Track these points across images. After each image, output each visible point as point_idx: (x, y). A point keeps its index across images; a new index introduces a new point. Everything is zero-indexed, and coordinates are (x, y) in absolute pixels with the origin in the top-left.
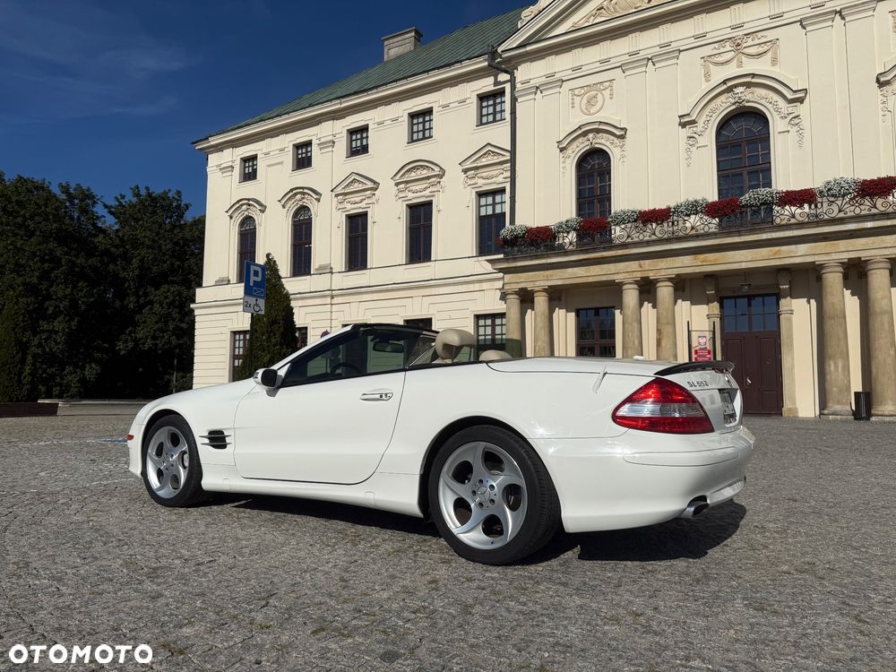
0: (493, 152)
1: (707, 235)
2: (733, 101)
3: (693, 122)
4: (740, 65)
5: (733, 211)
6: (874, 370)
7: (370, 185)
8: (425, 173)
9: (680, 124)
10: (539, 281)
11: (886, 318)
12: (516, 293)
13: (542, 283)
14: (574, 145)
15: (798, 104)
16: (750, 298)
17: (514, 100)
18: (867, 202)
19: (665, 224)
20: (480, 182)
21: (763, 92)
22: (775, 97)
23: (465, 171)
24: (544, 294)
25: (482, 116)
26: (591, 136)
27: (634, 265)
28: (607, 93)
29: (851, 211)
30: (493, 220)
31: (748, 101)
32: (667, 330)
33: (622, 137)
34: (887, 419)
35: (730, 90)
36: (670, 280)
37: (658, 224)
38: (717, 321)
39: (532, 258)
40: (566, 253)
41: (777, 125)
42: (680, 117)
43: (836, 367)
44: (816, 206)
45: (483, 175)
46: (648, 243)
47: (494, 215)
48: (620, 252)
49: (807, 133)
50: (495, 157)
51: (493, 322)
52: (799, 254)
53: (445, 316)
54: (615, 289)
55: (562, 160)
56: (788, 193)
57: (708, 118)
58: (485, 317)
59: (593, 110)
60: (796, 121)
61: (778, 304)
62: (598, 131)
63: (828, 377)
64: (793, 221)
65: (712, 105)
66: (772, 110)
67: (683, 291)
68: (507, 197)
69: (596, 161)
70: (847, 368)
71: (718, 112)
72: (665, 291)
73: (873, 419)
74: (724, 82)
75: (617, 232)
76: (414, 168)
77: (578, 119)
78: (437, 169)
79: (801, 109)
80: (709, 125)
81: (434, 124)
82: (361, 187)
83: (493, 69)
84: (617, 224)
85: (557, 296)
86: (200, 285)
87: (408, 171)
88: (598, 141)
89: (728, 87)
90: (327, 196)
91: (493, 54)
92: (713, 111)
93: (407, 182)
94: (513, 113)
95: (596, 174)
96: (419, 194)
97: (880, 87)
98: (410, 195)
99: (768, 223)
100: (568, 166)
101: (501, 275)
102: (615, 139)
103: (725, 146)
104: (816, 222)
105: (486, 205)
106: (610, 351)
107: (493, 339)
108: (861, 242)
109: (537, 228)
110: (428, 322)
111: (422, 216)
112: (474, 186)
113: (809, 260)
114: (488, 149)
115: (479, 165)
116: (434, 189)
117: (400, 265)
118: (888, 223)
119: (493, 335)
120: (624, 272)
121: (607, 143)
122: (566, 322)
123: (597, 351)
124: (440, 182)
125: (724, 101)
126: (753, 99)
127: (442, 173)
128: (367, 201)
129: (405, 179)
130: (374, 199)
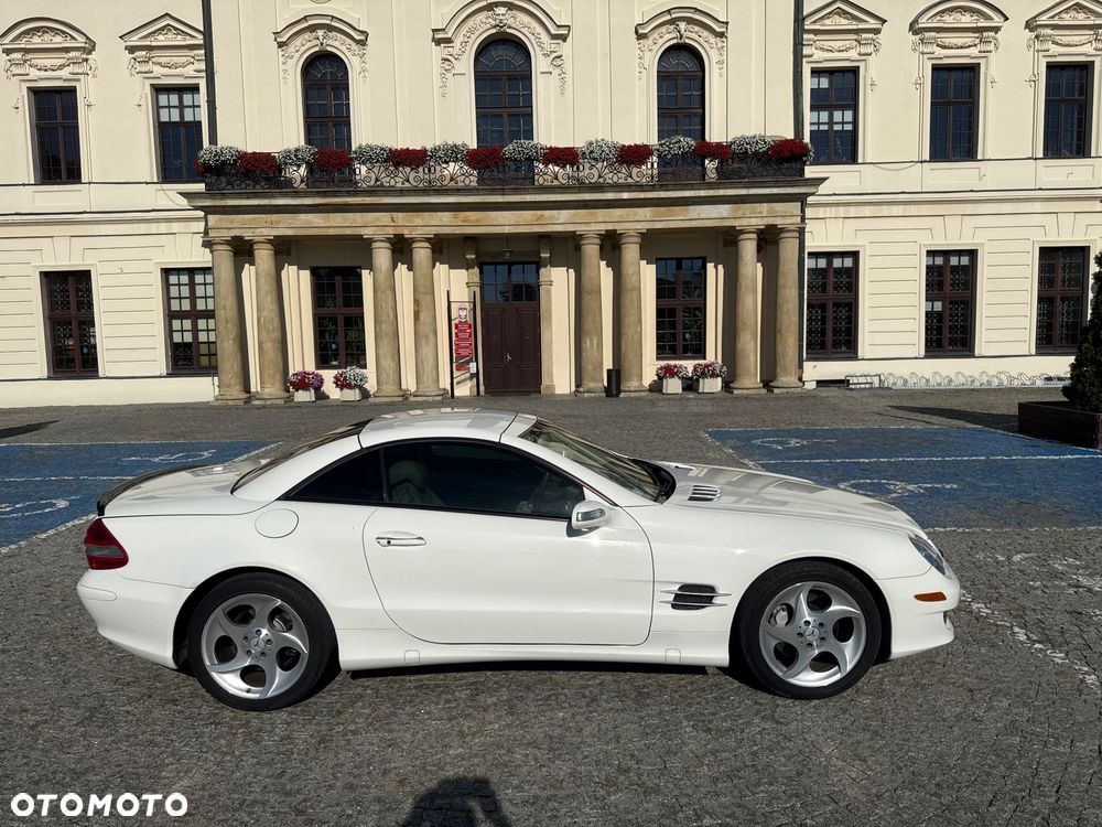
0: (176, 29)
1: (466, 191)
2: (493, 23)
3: (449, 41)
5: (496, 163)
6: (624, 347)
8: (58, 41)
9: (434, 40)
10: (260, 229)
11: (635, 294)
12: (228, 243)
13: (265, 232)
14: (298, 41)
15: (561, 42)
16: (510, 264)
18: (624, 169)
19: (421, 169)
20: (158, 70)
21: (526, 19)
22: (539, 29)
23: (131, 50)
24: (269, 246)
26: (320, 33)
27: (385, 218)
29: (609, 178)
30: (182, 131)
31: (510, 27)
32: (425, 300)
33: (362, 43)
34: (633, 395)
35: (489, 8)
36: (428, 240)
37: (412, 169)
38: (478, 290)
39: (249, 196)
40: (297, 194)
41: (539, 63)
42: (434, 30)
43: (592, 344)
44: (578, 168)
45: (161, 60)
46: (402, 192)
47: (182, 123)
48: (368, 200)
49: (569, 79)
50: (179, 37)
51: (192, 280)
52: (561, 221)
53: (114, 267)
54: (362, 246)
55: (281, 59)
56: (552, 149)
57: (466, 40)
58: (179, 271)
60: (558, 62)
61: (538, 274)
62: (330, 28)
63: (584, 354)
64: (556, 183)
65: (470, 23)
66: (534, 43)
67: (441, 253)
68: (202, 97)
69: (327, 69)
70: (600, 346)
71: (477, 33)
72: (422, 253)
73: (621, 395)
75: (362, 170)
76: (37, 29)
77: (302, 6)
78: (81, 39)
79: (565, 49)
80: (468, 48)
84: (363, 163)
85: (285, 250)
87: (27, 32)
88: (329, 42)
89: (489, 4)
92: (471, 31)
93: (26, 51)
95: (329, 87)
96: (50, 74)
97: (638, 39)
98: (34, 73)
99: (527, 181)
100: (291, 71)
101: (201, 214)
102: (353, 44)
103: (486, 80)
104: (582, 186)
105: (169, 107)
106: (357, 322)
107: (193, 304)
108: (617, 213)
109: (254, 153)
110: (83, 277)
111: (59, 111)
112: (147, 75)
113: (570, 228)
114: (167, 22)
115: (153, 44)
116: (77, 69)
117: (24, 185)
118: (642, 195)
119: (193, 298)
120: (373, 226)
121: (343, 48)
122: (298, 283)
123: (341, 322)
124: (87, 60)
125: (484, 20)
126: (514, 25)
127: (90, 47)
129: (22, 44)
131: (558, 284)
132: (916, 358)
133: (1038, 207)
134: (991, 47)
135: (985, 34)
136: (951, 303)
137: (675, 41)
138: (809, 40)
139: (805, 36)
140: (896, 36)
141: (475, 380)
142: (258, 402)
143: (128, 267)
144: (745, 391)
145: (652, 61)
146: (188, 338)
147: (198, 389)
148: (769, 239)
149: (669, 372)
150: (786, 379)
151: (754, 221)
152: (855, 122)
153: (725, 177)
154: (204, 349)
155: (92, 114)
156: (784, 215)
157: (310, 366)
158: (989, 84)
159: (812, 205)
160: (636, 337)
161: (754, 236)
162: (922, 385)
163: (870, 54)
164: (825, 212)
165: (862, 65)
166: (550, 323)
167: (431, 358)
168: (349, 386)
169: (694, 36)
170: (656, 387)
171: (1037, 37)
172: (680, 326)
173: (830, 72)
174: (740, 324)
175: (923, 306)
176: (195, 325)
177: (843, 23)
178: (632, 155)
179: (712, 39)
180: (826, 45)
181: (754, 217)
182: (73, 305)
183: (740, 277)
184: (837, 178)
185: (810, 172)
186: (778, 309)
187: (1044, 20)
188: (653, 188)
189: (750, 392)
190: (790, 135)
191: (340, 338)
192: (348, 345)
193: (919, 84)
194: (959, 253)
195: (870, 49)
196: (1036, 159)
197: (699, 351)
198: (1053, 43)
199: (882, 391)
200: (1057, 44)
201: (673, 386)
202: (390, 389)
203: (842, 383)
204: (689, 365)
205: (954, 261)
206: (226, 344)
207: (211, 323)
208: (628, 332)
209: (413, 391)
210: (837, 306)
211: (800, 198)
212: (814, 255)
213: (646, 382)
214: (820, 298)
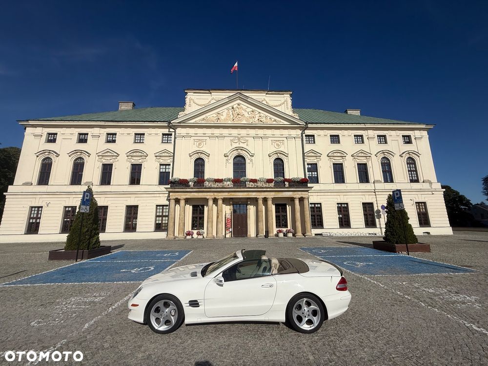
0: (167, 152)
1: (230, 188)
2: (238, 153)
3: (228, 156)
4: (240, 144)
5: (239, 182)
6: (269, 225)
7: (116, 155)
8: (140, 154)
9: (224, 156)
10: (182, 196)
11: (270, 212)
12: (174, 199)
14: (194, 156)
16: (240, 204)
17: (175, 138)
18: (268, 184)
19: (221, 183)
20: (161, 161)
21: (244, 152)
22: (248, 154)
23: (156, 156)
24: (184, 200)
25: (163, 140)
26: (199, 154)
27: (212, 194)
28: (205, 142)
29: (264, 186)
30: (165, 174)
31: (241, 154)
32: (220, 213)
33: (209, 156)
34: (271, 237)
35: (237, 150)
36: (222, 199)
37: (219, 183)
38: (232, 210)
40: (192, 188)
41: (248, 161)
42: (225, 154)
44: (257, 183)
45: (163, 159)
46: (217, 188)
47: (165, 172)
48: (209, 190)
49: (254, 164)
50: (168, 154)
51: (163, 208)
52: (253, 195)
54: (206, 200)
55: (190, 159)
56: (251, 179)
58: (160, 206)
59: (200, 147)
60: (252, 161)
61: (247, 207)
62: (202, 153)
63: (259, 227)
64: (252, 186)
65: (231, 154)
66: (246, 157)
67: (224, 202)
68: (171, 167)
69: (200, 161)
70: (262, 224)
71: (234, 155)
72: (220, 202)
73: (269, 237)
74: (236, 147)
75: (207, 184)
76: (136, 152)
77: (196, 149)
78: (145, 154)
79: (253, 158)
80: (232, 158)
81: (145, 139)
82: (111, 154)
83: (169, 127)
84: (208, 182)
85: (187, 201)
86: (12, 184)
87: (133, 152)
88: (201, 156)
90: (93, 155)
91: (170, 123)
93: (132, 156)
94: (175, 142)
95: (200, 165)
96: (136, 161)
97: (269, 157)
98: (133, 161)
99: (245, 187)
100: (192, 162)
101: (168, 192)
102: (206, 156)
103: (236, 165)
104: (257, 187)
105: (163, 169)
106: (202, 219)
107: (162, 214)
108: (266, 193)
110: (136, 207)
111: (137, 169)
112: (159, 162)
113: (255, 197)
114: (165, 151)
115: (162, 155)
116: (143, 160)
117: (126, 185)
118: (272, 190)
119: (163, 212)
120: (209, 196)
121: (204, 157)
122: (189, 209)
123: (198, 218)
124: (146, 158)
125: (235, 152)
127: (147, 155)
128: (113, 160)
129: (131, 155)
130: (116, 160)
131: (251, 209)
132: (337, 228)
133: (360, 193)
134: (345, 160)
135: (343, 157)
136: (344, 215)
137: (277, 157)
139: (305, 157)
140: (324, 157)
141: (231, 233)
142: (177, 239)
143: (148, 205)
144: (299, 237)
145: (272, 161)
146: (160, 222)
147: (162, 235)
148: (301, 200)
149: (280, 231)
150: (308, 234)
151: (298, 196)
152: (317, 174)
153: (290, 186)
154: (164, 225)
155: (145, 170)
156: (304, 195)
157: (190, 230)
158: (345, 167)
159: (310, 193)
160: (272, 223)
161: (298, 199)
162: (339, 235)
163: (319, 161)
164: (313, 194)
165: (318, 163)
167: (221, 227)
168: (200, 235)
169: (281, 156)
170: (277, 235)
171: (354, 158)
172: (281, 220)
173: (311, 164)
174: (296, 220)
175: (338, 216)
176: (162, 219)
177: (313, 155)
178: (269, 181)
179: (285, 157)
180: (310, 159)
181: (297, 195)
182: (132, 214)
183: (295, 208)
184: (315, 187)
185: (309, 185)
186: (305, 216)
187: (355, 155)
188: (275, 188)
190: (304, 178)
191: (198, 222)
192: (200, 223)
193: (330, 167)
196: (358, 183)
197: (286, 226)
198: (358, 159)
199: (331, 237)
201: (281, 235)
202: (210, 235)
203: (321, 234)
204: (284, 230)
205: (343, 205)
206: (170, 224)
207: (167, 218)
208: (270, 222)
209: (215, 236)
210: (317, 216)
211: (307, 191)
212: (311, 204)
213: (274, 234)
214: (313, 213)
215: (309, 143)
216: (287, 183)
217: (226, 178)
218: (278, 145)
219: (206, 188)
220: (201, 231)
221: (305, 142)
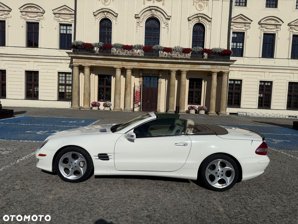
0: (67, 9)
1: (140, 57)
2: (151, 14)
3: (139, 18)
4: (154, 2)
5: (151, 51)
6: (180, 101)
7: (7, 9)
8: (35, 10)
9: (135, 17)
11: (184, 87)
12: (77, 66)
13: (88, 64)
14: (99, 15)
15: (168, 20)
16: (150, 77)
18: (184, 54)
19: (130, 51)
20: (61, 20)
21: (158, 12)
22: (163, 16)
23: (55, 14)
26: (105, 13)
27: (120, 63)
29: (180, 56)
30: (66, 36)
31: (155, 15)
32: (129, 85)
33: (116, 17)
34: (182, 113)
35: (150, 10)
36: (131, 69)
37: (128, 50)
38: (142, 83)
39: (84, 54)
40: (97, 55)
41: (162, 25)
42: (135, 15)
43: (172, 99)
45: (63, 17)
47: (66, 34)
48: (116, 58)
49: (170, 30)
50: (68, 11)
51: (66, 75)
52: (166, 67)
53: (45, 71)
54: (114, 70)
55: (95, 19)
56: (165, 48)
57: (144, 18)
58: (62, 73)
59: (106, 4)
60: (167, 25)
61: (158, 80)
62: (108, 12)
63: (170, 102)
64: (166, 57)
65: (145, 13)
66: (161, 20)
67: (133, 73)
68: (73, 28)
69: (106, 22)
70: (174, 99)
71: (147, 16)
72: (129, 73)
73: (179, 113)
74: (149, 7)
75: (114, 50)
76: (30, 7)
77: (101, 6)
78: (41, 10)
79: (169, 22)
80: (144, 20)
82: (2, 9)
84: (116, 48)
85: (93, 69)
87: (27, 7)
88: (108, 16)
89: (150, 9)
92: (145, 16)
93: (27, 12)
96: (32, 18)
97: (188, 21)
98: (28, 18)
99: (157, 56)
100: (97, 22)
101: (71, 58)
102: (114, 16)
103: (148, 29)
104: (172, 58)
105: (63, 29)
106: (109, 90)
107: (66, 82)
108: (181, 65)
109: (87, 43)
110: (37, 73)
111: (34, 28)
112: (59, 21)
113: (168, 69)
114: (65, 7)
115: (61, 13)
116: (40, 18)
117: (23, 47)
118: (188, 61)
119: (66, 80)
120: (117, 65)
121: (111, 17)
122: (95, 79)
123: (105, 89)
124: (42, 16)
125: (149, 13)
126: (156, 15)
127: (44, 12)
128: (5, 16)
129: (25, 10)
130: (9, 16)
131: (163, 83)
132: (255, 109)
133: (289, 71)
134: (279, 30)
135: (278, 26)
136: (265, 95)
137: (198, 22)
138: (233, 24)
139: (232, 23)
140: (255, 25)
141: (139, 107)
142: (83, 109)
143: (49, 71)
144: (212, 114)
145: (192, 27)
146: (63, 91)
147: (66, 105)
148: (220, 75)
149: (192, 108)
150: (222, 112)
151: (217, 70)
152: (243, 46)
153: (209, 58)
154: (67, 94)
155: (43, 30)
156: (223, 69)
157: (96, 100)
158: (278, 39)
159: (231, 67)
160: (184, 98)
161: (216, 74)
163: (248, 29)
164: (234, 69)
165: (246, 32)
166: (160, 93)
167: (129, 100)
168: (107, 106)
169: (203, 21)
170: (188, 112)
171: (291, 28)
172: (194, 96)
173: (237, 33)
174: (211, 96)
175: (258, 95)
176: (65, 88)
177: (241, 21)
178: (186, 51)
179: (207, 22)
180: (237, 26)
181: (217, 69)
182: (33, 80)
183: (212, 84)
184: (239, 60)
185: (232, 58)
186: (222, 93)
187: (293, 23)
188: (191, 60)
189: (213, 115)
190: (226, 48)
191: (105, 94)
192: (106, 95)
193: (260, 38)
194: (268, 82)
195: (248, 28)
196: (289, 59)
197: (199, 103)
198: (295, 30)
199: (247, 117)
200: (296, 30)
201: (193, 112)
202: (117, 108)
203: (236, 114)
204: (197, 107)
205: (266, 84)
206: (75, 93)
207: (70, 87)
208: (182, 97)
209: (123, 109)
210: (235, 93)
211: (228, 65)
212: (230, 80)
213: (185, 110)
214: (231, 91)
215: (239, 5)
216: (206, 55)
217: (136, 44)
218: (201, 6)
219: (113, 56)
220: (108, 103)
221: (234, 3)
